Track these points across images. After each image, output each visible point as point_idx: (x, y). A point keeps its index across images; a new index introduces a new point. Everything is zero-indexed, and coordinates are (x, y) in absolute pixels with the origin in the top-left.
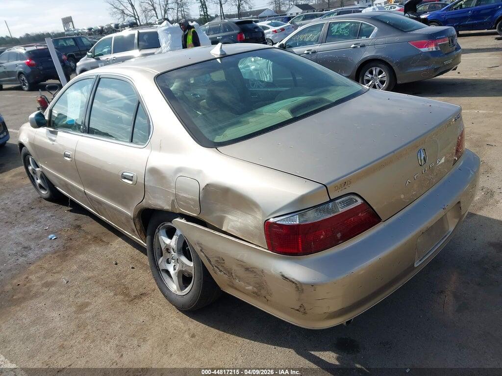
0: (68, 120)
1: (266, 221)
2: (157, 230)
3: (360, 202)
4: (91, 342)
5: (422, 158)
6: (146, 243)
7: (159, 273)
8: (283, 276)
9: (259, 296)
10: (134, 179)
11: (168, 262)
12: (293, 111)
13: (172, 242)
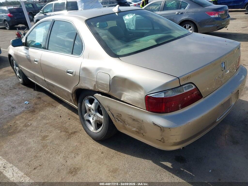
0: (36, 43)
1: (146, 96)
2: (84, 100)
3: (194, 87)
4: (50, 155)
5: (223, 67)
6: (77, 106)
7: (84, 122)
8: (154, 123)
9: (139, 133)
10: (74, 73)
11: (90, 116)
12: (157, 40)
13: (93, 106)
